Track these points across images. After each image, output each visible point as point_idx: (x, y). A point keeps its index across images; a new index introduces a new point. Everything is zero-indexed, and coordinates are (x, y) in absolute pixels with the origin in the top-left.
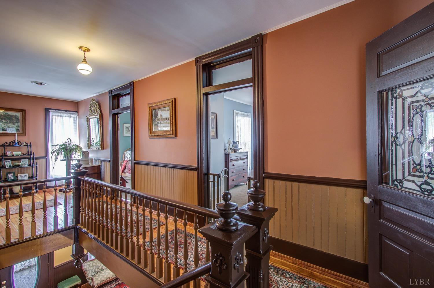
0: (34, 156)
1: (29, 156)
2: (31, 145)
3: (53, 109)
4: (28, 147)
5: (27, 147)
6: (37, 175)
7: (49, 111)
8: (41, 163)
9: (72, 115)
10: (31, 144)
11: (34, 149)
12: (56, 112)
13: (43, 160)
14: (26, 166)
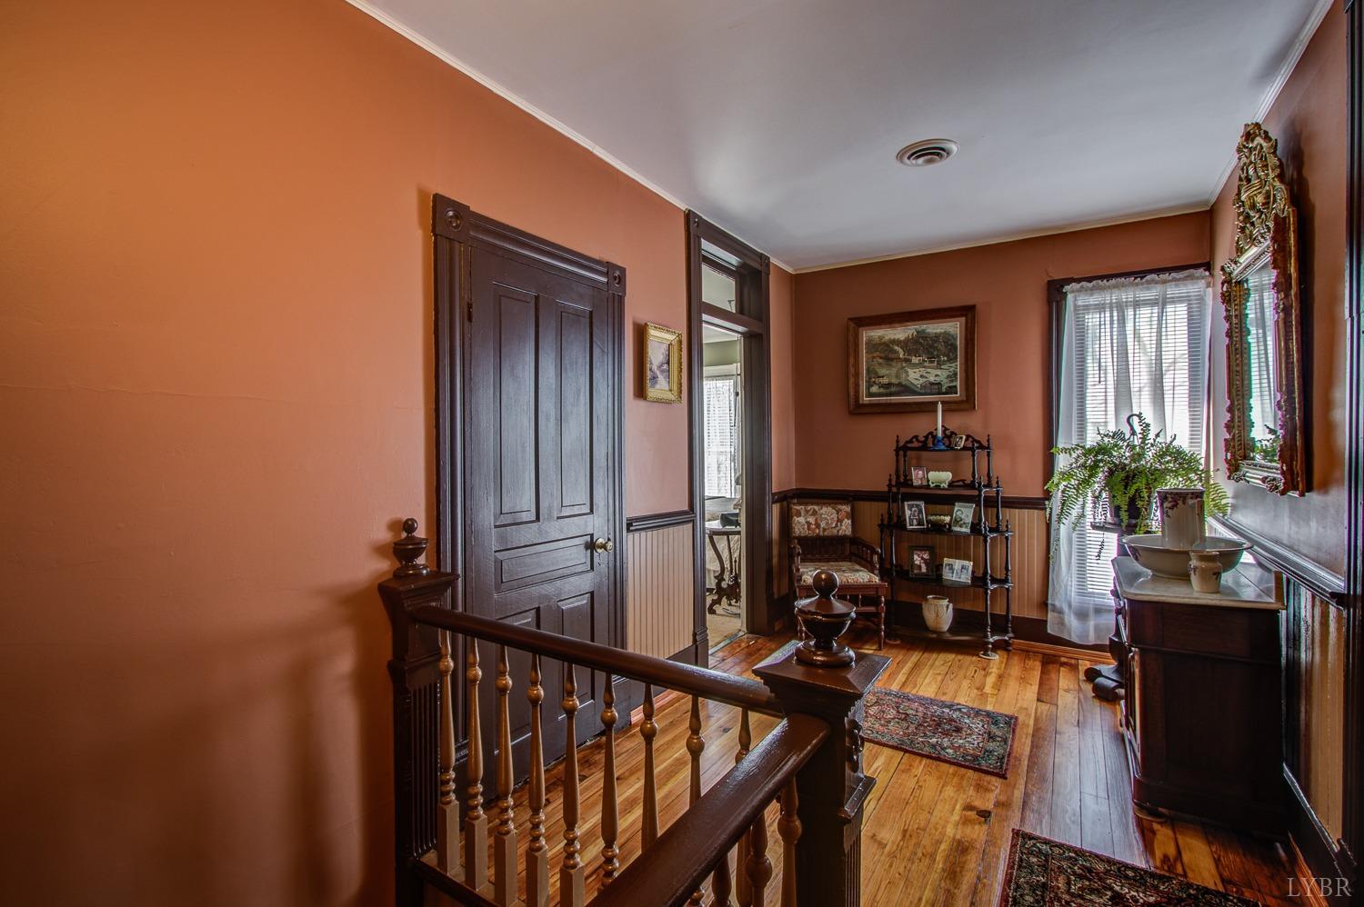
0: (998, 492)
1: (976, 493)
2: (988, 448)
3: (1078, 281)
4: (973, 456)
5: (970, 453)
6: (1007, 575)
7: (1064, 291)
8: (1023, 523)
9: (1172, 291)
10: (988, 441)
11: (1000, 464)
12: (1092, 289)
13: (1036, 511)
14: (966, 530)
